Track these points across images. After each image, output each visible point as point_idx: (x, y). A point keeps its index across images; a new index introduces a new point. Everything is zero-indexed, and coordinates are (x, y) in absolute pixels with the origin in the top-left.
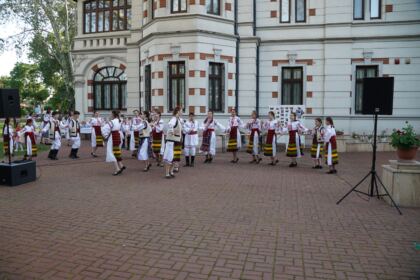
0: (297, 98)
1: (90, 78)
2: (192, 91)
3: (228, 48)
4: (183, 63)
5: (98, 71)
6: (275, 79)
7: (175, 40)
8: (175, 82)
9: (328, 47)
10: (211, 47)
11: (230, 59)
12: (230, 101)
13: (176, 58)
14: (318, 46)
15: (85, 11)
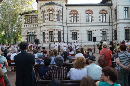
0: (76, 39)
1: (26, 35)
2: (55, 38)
3: (62, 28)
4: (53, 32)
5: (28, 33)
6: (71, 34)
7: (51, 27)
8: (51, 36)
9: (82, 28)
10: (58, 28)
11: (62, 30)
12: (62, 40)
13: (51, 31)
14: (80, 27)
15: (24, 18)
